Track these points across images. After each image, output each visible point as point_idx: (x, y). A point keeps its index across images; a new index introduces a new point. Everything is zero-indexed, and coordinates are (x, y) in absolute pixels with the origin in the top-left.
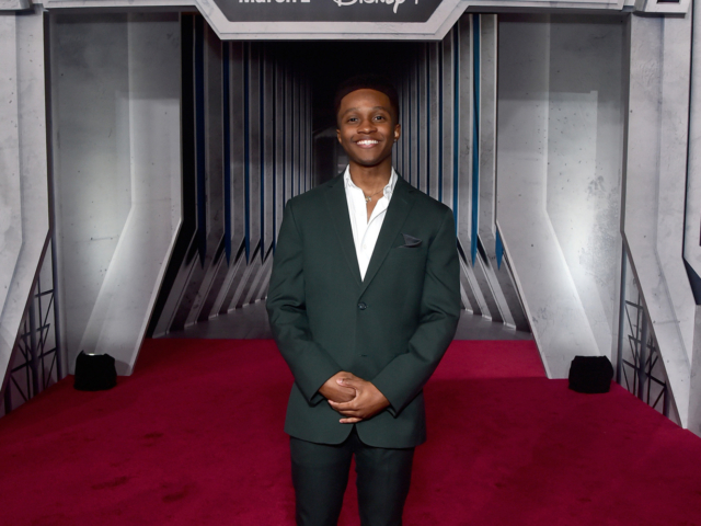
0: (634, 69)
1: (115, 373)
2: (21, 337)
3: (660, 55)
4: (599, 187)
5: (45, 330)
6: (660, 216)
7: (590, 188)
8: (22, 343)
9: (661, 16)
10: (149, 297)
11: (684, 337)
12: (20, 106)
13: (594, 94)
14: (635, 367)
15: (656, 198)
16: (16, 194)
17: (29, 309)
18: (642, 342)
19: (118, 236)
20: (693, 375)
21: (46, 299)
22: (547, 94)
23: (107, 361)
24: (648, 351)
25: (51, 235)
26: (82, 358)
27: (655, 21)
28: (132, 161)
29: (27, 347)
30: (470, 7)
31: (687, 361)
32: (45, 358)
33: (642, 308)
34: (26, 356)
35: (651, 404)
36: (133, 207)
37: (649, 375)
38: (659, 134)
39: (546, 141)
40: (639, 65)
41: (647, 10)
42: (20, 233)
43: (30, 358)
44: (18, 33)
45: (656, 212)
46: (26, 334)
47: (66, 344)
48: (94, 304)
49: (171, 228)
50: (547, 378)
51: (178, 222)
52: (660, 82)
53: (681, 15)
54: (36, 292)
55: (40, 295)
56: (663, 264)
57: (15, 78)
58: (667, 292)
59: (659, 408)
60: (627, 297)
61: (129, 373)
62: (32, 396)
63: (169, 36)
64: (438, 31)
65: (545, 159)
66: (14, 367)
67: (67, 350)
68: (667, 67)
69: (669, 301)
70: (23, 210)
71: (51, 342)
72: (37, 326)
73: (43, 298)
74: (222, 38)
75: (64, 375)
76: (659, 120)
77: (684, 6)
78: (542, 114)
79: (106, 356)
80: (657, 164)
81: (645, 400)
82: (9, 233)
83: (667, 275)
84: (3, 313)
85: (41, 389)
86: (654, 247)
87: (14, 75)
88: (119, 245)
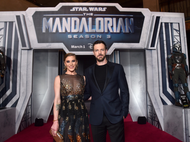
1: (43, 122)
3: (152, 57)
5: (29, 113)
7: (139, 83)
8: (24, 117)
9: (151, 50)
10: (51, 106)
11: (161, 112)
15: (153, 84)
18: (152, 113)
19: (45, 94)
20: (164, 119)
21: (30, 107)
26: (37, 119)
27: (150, 51)
28: (48, 79)
30: (115, 49)
31: (162, 116)
32: (29, 119)
33: (152, 106)
34: (25, 119)
35: (155, 126)
36: (48, 88)
38: (153, 72)
39: (130, 74)
40: (148, 59)
41: (149, 49)
45: (153, 87)
46: (25, 114)
47: (33, 116)
48: (39, 108)
52: (152, 62)
53: (155, 49)
55: (28, 106)
56: (156, 97)
58: (157, 103)
59: (157, 127)
61: (46, 122)
62: (25, 127)
63: (56, 55)
66: (22, 121)
67: (33, 118)
68: (153, 59)
69: (158, 104)
70: (26, 88)
71: (30, 116)
72: (27, 112)
75: (32, 123)
76: (153, 69)
77: (155, 48)
79: (42, 119)
80: (153, 77)
81: (154, 125)
82: (23, 93)
83: (156, 99)
84: (21, 110)
85: (27, 126)
86: (154, 94)
87: (26, 61)
88: (45, 96)
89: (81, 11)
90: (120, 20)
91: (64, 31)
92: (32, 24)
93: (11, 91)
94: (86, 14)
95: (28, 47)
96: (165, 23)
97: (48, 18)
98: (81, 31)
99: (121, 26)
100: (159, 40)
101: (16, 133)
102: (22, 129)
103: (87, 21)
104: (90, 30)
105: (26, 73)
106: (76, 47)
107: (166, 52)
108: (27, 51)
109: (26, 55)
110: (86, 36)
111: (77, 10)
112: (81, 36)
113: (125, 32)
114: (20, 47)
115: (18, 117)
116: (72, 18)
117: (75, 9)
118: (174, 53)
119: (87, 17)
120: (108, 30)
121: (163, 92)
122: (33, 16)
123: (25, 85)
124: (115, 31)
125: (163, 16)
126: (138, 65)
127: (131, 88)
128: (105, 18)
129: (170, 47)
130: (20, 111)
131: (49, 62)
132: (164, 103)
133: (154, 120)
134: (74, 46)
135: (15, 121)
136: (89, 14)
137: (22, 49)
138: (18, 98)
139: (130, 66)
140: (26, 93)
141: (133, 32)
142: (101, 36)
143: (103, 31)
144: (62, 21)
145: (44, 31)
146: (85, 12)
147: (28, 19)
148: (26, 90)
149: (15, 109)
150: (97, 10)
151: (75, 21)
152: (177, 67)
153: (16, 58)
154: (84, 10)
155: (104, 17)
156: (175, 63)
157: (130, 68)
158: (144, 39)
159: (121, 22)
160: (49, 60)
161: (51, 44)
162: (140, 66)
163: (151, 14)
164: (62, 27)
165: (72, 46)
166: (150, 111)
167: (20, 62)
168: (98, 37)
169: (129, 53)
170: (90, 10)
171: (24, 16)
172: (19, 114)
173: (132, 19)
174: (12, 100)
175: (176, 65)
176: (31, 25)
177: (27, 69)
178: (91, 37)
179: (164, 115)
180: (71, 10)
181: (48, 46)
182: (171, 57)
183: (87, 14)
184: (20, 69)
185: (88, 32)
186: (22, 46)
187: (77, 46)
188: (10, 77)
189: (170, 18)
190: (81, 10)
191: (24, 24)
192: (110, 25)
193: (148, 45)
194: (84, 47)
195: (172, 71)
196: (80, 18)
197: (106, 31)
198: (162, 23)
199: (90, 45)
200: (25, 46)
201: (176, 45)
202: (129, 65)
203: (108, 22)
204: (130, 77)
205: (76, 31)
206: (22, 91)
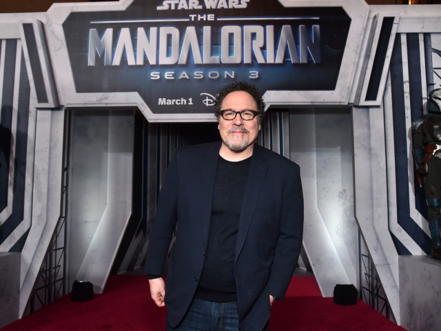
0: (355, 134)
1: (93, 292)
2: (43, 271)
3: (369, 127)
4: (344, 195)
5: (58, 268)
6: (375, 208)
7: (339, 195)
8: (43, 274)
9: (368, 107)
10: (113, 252)
11: (393, 273)
12: (50, 154)
14: (369, 290)
15: (372, 198)
18: (372, 276)
19: (99, 221)
20: (400, 294)
21: (60, 252)
23: (88, 286)
24: (375, 281)
26: (76, 284)
27: (365, 110)
28: (108, 183)
29: (46, 277)
30: (271, 106)
31: (396, 286)
32: (57, 283)
33: (369, 257)
34: (45, 282)
35: (380, 311)
36: (108, 206)
38: (371, 166)
39: (315, 172)
40: (358, 131)
41: (360, 104)
43: (48, 282)
45: (372, 206)
46: (47, 270)
47: (69, 276)
48: (84, 255)
49: (126, 217)
50: (322, 297)
51: (129, 214)
52: (369, 140)
53: (378, 107)
54: (54, 248)
55: (56, 250)
56: (378, 233)
58: (382, 248)
59: (384, 314)
60: (362, 252)
61: (101, 292)
62: (47, 304)
63: (128, 123)
66: (37, 288)
67: (69, 279)
68: (372, 133)
69: (383, 253)
71: (60, 275)
72: (54, 266)
74: (150, 121)
75: (67, 293)
77: (379, 101)
78: (313, 159)
79: (89, 282)
80: (371, 181)
81: (376, 309)
82: (40, 217)
83: (381, 239)
84: (33, 258)
85: (52, 300)
86: (373, 224)
87: (48, 139)
88: (99, 226)
89: (183, 9)
90: (285, 30)
91: (140, 62)
92: (62, 45)
93: (11, 212)
94: (196, 18)
95: (51, 104)
96: (409, 35)
97: (101, 30)
98: (183, 60)
99: (287, 46)
100: (390, 82)
101: (20, 317)
102: (37, 306)
103: (200, 35)
104: (207, 59)
105: (47, 168)
106: (169, 102)
107: (408, 113)
108: (49, 112)
109: (48, 124)
110: (195, 74)
111: (173, 8)
112: (184, 75)
113: (298, 62)
114: (34, 102)
115: (27, 276)
116: (161, 28)
117: (170, 5)
118: (432, 115)
119: (199, 25)
120: (253, 57)
121: (399, 222)
122: (64, 25)
123: (45, 197)
124: (270, 60)
125: (402, 14)
126: (339, 148)
127: (317, 210)
128: (245, 27)
129: (422, 98)
130: (30, 261)
131: (109, 140)
132: (401, 250)
133: (377, 294)
134: (164, 99)
135: (19, 285)
136: (204, 17)
137: (38, 109)
138: (26, 230)
139: (317, 151)
140: (45, 217)
141: (319, 62)
142: (233, 72)
143: (238, 61)
144: (136, 36)
145: (91, 62)
146: (194, 11)
147: (53, 32)
148: (48, 210)
149: (20, 256)
150: (226, 7)
151: (169, 37)
152: (437, 152)
153: (22, 130)
154: (190, 8)
155: (241, 24)
156: (432, 143)
157: (317, 156)
158: (349, 80)
159: (288, 37)
160: (110, 136)
161: (108, 93)
162: (343, 151)
163: (370, 12)
164: (135, 51)
165: (160, 99)
166: (367, 269)
167: (33, 139)
168: (227, 75)
169: (313, 116)
170: (208, 7)
171: (42, 26)
172: (29, 268)
173: (318, 26)
174: (11, 234)
175: (435, 148)
176: (60, 48)
177: (50, 159)
178: (210, 76)
179: (401, 281)
180: (159, 8)
181: (101, 100)
182: (422, 125)
183: (199, 18)
184: (32, 157)
185: (200, 62)
186: (36, 100)
187: (173, 101)
188: (10, 178)
189: (422, 20)
190: (183, 7)
191: (43, 45)
192: (258, 43)
193: (358, 96)
194: (191, 103)
195: (423, 164)
196: (182, 27)
197: (247, 60)
198: (398, 35)
199: (205, 97)
200: (46, 101)
201: (436, 92)
202: (315, 149)
203: (254, 35)
204: (315, 181)
205: (170, 61)
206: (36, 212)
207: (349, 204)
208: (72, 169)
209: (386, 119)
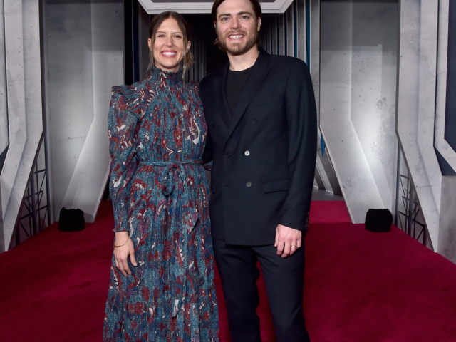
0: (403, 30)
1: (84, 221)
2: (25, 198)
3: (419, 21)
4: (384, 104)
5: (41, 194)
6: (420, 121)
7: (378, 105)
8: (26, 202)
10: (105, 174)
11: (435, 196)
12: (25, 55)
13: (380, 46)
14: (406, 215)
15: (417, 109)
16: (22, 110)
17: (31, 180)
18: (410, 200)
19: (86, 136)
20: (440, 220)
21: (41, 175)
22: (351, 47)
23: (79, 213)
24: (414, 205)
25: (44, 135)
26: (64, 212)
28: (94, 90)
29: (29, 204)
31: (437, 210)
32: (41, 211)
33: (409, 178)
34: (29, 210)
35: (416, 238)
36: (95, 118)
37: (414, 220)
38: (418, 71)
39: (350, 76)
40: (406, 27)
42: (25, 133)
43: (31, 211)
44: (23, 10)
45: (417, 119)
46: (29, 196)
47: (54, 203)
48: (70, 178)
50: (352, 223)
52: (419, 38)
54: (35, 171)
55: (37, 172)
56: (421, 150)
57: (21, 37)
58: (424, 168)
60: (401, 173)
61: (93, 221)
62: (33, 234)
63: (117, 12)
64: (281, 8)
65: (350, 87)
66: (21, 216)
67: (54, 206)
68: (423, 29)
69: (426, 173)
70: (26, 119)
71: (44, 202)
72: (36, 191)
73: (39, 174)
74: (148, 12)
75: (52, 222)
76: (418, 61)
78: (348, 59)
79: (78, 210)
80: (418, 89)
81: (412, 235)
82: (19, 133)
83: (424, 157)
84: (15, 182)
85: (38, 230)
86: (416, 140)
88: (86, 142)
101: (6, 250)
102: (23, 237)
105: (22, 74)
115: (9, 203)
121: (446, 138)
127: (351, 122)
130: (12, 186)
131: (93, 35)
132: (445, 168)
148: (27, 125)
160: (93, 29)
166: (406, 192)
172: (11, 194)
177: (25, 61)
179: (442, 205)
206: (14, 127)
207: (389, 115)
208: (48, 73)
209: (440, 12)
